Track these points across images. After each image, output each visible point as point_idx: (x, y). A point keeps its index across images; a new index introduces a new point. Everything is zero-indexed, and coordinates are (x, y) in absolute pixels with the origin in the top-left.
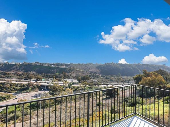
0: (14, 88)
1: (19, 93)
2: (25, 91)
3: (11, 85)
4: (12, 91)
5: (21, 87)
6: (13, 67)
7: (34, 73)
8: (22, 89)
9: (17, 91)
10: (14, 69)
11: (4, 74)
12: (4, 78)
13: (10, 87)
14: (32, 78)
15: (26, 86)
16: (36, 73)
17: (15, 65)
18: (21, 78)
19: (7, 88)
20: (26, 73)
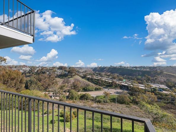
0: (104, 84)
1: (106, 88)
2: (110, 88)
3: (102, 82)
4: (102, 85)
5: (108, 84)
6: (104, 70)
7: (118, 74)
8: (108, 85)
9: (105, 86)
10: (105, 71)
11: (99, 74)
12: (99, 76)
13: (101, 83)
14: (115, 78)
15: (111, 83)
16: (119, 75)
17: (105, 68)
18: (108, 77)
19: (100, 83)
20: (111, 74)
